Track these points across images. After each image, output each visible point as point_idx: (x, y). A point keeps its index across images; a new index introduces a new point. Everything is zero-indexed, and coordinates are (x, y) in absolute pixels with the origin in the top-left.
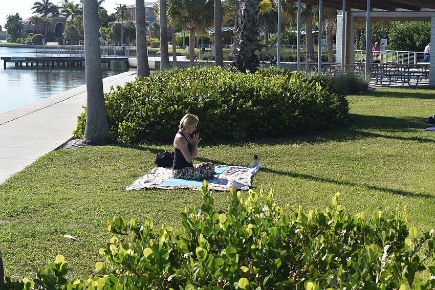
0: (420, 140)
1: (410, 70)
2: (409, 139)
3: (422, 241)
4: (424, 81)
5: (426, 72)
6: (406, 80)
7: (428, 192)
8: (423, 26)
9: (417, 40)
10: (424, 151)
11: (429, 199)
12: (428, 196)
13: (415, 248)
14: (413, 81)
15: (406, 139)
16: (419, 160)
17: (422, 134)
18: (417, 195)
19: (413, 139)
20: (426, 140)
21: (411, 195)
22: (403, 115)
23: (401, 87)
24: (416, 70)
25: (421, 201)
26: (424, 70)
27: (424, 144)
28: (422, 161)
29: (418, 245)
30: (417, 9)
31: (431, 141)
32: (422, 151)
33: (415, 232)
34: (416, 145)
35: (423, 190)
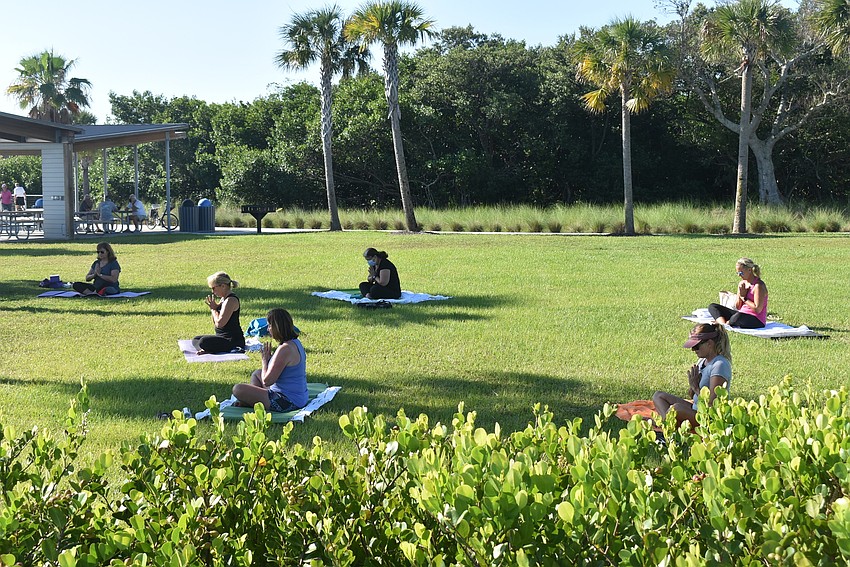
0: (32, 310)
1: (18, 219)
2: (18, 309)
3: (22, 442)
4: (37, 232)
5: (38, 221)
6: (13, 232)
7: (44, 377)
8: (32, 162)
9: (27, 179)
10: (38, 325)
11: (45, 386)
12: (43, 383)
13: (13, 453)
14: (23, 233)
15: (13, 310)
16: (31, 336)
17: (36, 302)
18: (29, 382)
19: (23, 309)
20: (40, 310)
21: (21, 382)
22: (9, 279)
23: (7, 242)
24: (26, 219)
25: (34, 389)
26: (36, 219)
27: (38, 314)
28: (35, 338)
29: (16, 449)
30: (21, 140)
31: (47, 310)
32: (35, 324)
33: (12, 432)
34: (27, 316)
35: (37, 376)
